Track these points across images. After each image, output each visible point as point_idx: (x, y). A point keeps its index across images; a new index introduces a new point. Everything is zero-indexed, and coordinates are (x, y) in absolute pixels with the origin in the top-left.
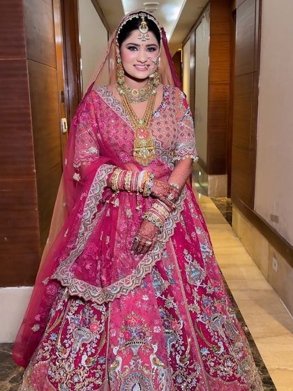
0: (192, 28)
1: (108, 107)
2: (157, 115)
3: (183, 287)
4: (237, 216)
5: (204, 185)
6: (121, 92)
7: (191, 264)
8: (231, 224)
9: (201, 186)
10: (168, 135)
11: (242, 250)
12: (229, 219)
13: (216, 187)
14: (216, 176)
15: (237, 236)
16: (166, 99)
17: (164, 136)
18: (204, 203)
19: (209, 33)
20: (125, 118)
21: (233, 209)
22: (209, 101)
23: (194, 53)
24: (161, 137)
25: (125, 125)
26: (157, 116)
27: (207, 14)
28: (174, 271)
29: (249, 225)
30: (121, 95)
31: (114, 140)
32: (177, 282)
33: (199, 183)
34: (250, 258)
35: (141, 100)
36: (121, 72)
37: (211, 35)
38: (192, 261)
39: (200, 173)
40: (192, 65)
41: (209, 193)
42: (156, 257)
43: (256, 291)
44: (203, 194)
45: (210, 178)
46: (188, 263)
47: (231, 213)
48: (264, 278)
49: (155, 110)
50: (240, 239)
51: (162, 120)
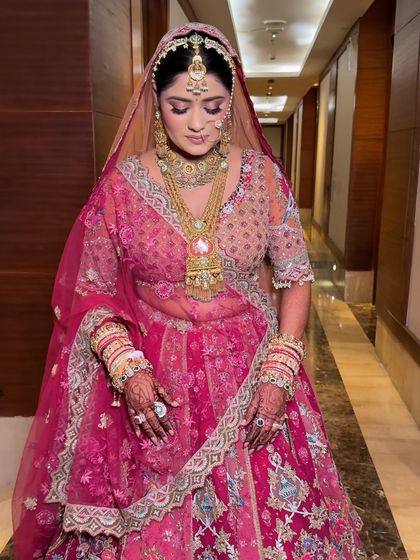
0: (334, 56)
1: (141, 199)
2: (229, 209)
3: (255, 513)
4: (383, 332)
5: (340, 284)
6: (165, 168)
7: (281, 471)
8: (373, 343)
9: (336, 286)
10: (247, 247)
11: (386, 381)
12: (371, 335)
13: (356, 289)
14: (356, 273)
15: (381, 361)
16: (245, 179)
17: (241, 249)
18: (338, 310)
19: (356, 67)
20: (171, 218)
21: (378, 323)
22: (352, 164)
23: (334, 90)
24: (233, 250)
25: (171, 232)
26: (228, 212)
27: (354, 38)
28: (244, 482)
29: (398, 346)
30: (164, 174)
31: (151, 259)
32: (247, 504)
33: (332, 281)
34: (397, 395)
35: (201, 183)
36: (161, 137)
37: (358, 69)
38: (283, 465)
39: (335, 267)
40: (331, 106)
41: (346, 295)
42: (215, 458)
43: (402, 441)
44: (337, 297)
45: (348, 275)
46: (274, 469)
47: (375, 327)
48: (413, 423)
49: (225, 200)
50: (385, 366)
51: (236, 220)
